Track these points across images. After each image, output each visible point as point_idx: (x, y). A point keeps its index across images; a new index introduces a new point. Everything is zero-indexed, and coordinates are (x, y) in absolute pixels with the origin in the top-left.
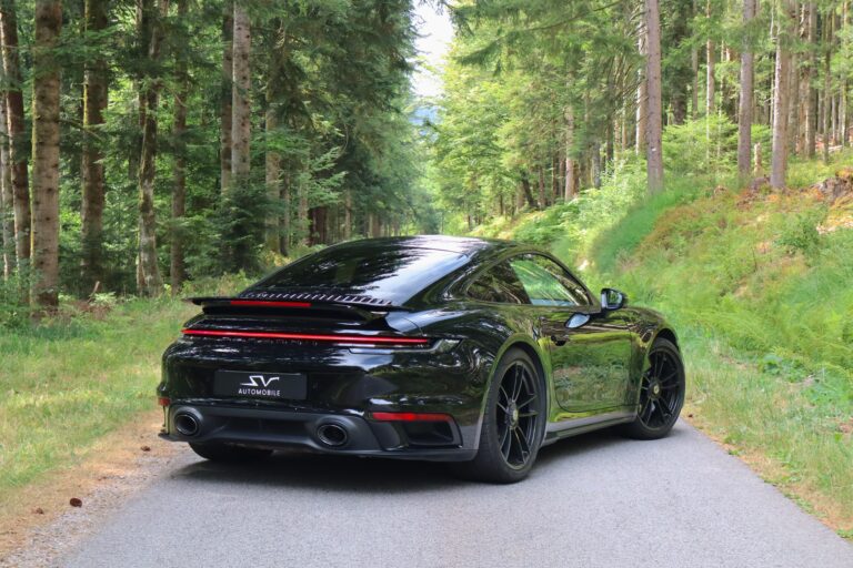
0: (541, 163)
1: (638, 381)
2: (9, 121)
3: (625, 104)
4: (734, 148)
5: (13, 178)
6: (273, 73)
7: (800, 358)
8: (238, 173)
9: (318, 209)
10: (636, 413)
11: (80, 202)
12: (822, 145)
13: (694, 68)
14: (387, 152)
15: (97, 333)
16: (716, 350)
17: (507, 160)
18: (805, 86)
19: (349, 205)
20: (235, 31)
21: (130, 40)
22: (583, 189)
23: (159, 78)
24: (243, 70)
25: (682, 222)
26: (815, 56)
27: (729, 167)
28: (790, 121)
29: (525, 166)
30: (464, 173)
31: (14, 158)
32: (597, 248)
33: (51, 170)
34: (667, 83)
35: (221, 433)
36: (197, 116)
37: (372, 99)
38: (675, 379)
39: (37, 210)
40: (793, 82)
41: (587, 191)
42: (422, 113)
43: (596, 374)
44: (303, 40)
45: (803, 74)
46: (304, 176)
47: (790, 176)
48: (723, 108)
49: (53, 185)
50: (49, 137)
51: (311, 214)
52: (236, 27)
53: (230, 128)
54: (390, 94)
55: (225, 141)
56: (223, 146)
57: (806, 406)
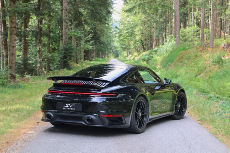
0: (147, 38)
1: (174, 103)
2: (2, 27)
3: (170, 22)
4: (199, 35)
5: (3, 43)
6: (74, 14)
7: (218, 95)
8: (65, 42)
9: (86, 51)
10: (174, 113)
11: (22, 50)
12: (223, 34)
13: (188, 13)
14: (105, 35)
15: (26, 87)
16: (195, 93)
17: (137, 38)
18: (218, 18)
19: (95, 49)
20: (64, 3)
21: (35, 5)
22: (158, 46)
23: (43, 16)
24: (66, 14)
25: (185, 55)
26: (221, 10)
27: (198, 40)
28: (215, 27)
29: (142, 39)
30: (126, 41)
31: (4, 38)
32: (162, 62)
33: (13, 41)
34: (181, 17)
35: (58, 120)
36: (54, 26)
37: (101, 21)
38: (184, 103)
39: (10, 52)
40: (215, 17)
41: (159, 46)
42: (115, 24)
43: (163, 101)
44: (82, 5)
45: (218, 15)
46: (83, 42)
47: (214, 42)
48: (196, 24)
49: (14, 45)
50: (13, 32)
51: (84, 52)
52: (64, 2)
53: (62, 29)
54: (106, 20)
55: (61, 33)
56: (61, 34)
57: (220, 110)
